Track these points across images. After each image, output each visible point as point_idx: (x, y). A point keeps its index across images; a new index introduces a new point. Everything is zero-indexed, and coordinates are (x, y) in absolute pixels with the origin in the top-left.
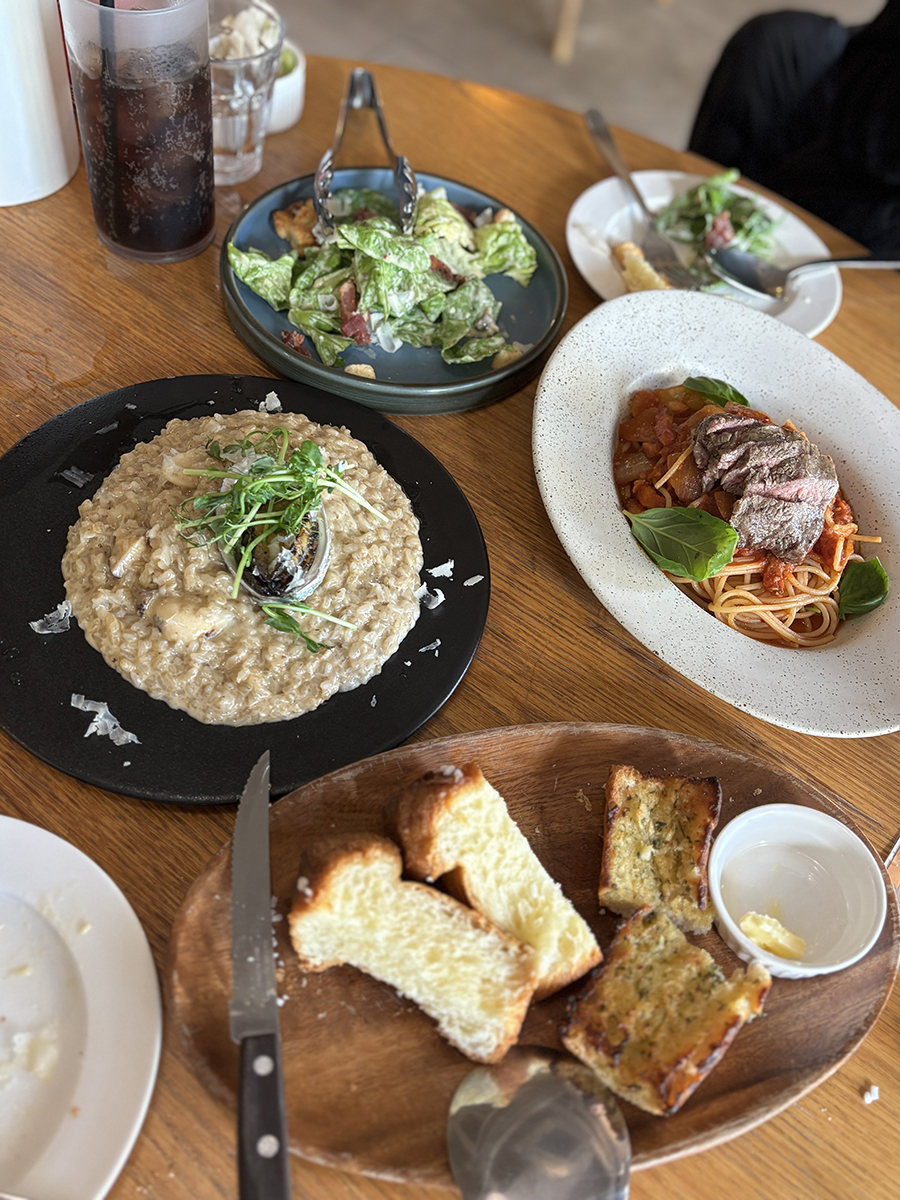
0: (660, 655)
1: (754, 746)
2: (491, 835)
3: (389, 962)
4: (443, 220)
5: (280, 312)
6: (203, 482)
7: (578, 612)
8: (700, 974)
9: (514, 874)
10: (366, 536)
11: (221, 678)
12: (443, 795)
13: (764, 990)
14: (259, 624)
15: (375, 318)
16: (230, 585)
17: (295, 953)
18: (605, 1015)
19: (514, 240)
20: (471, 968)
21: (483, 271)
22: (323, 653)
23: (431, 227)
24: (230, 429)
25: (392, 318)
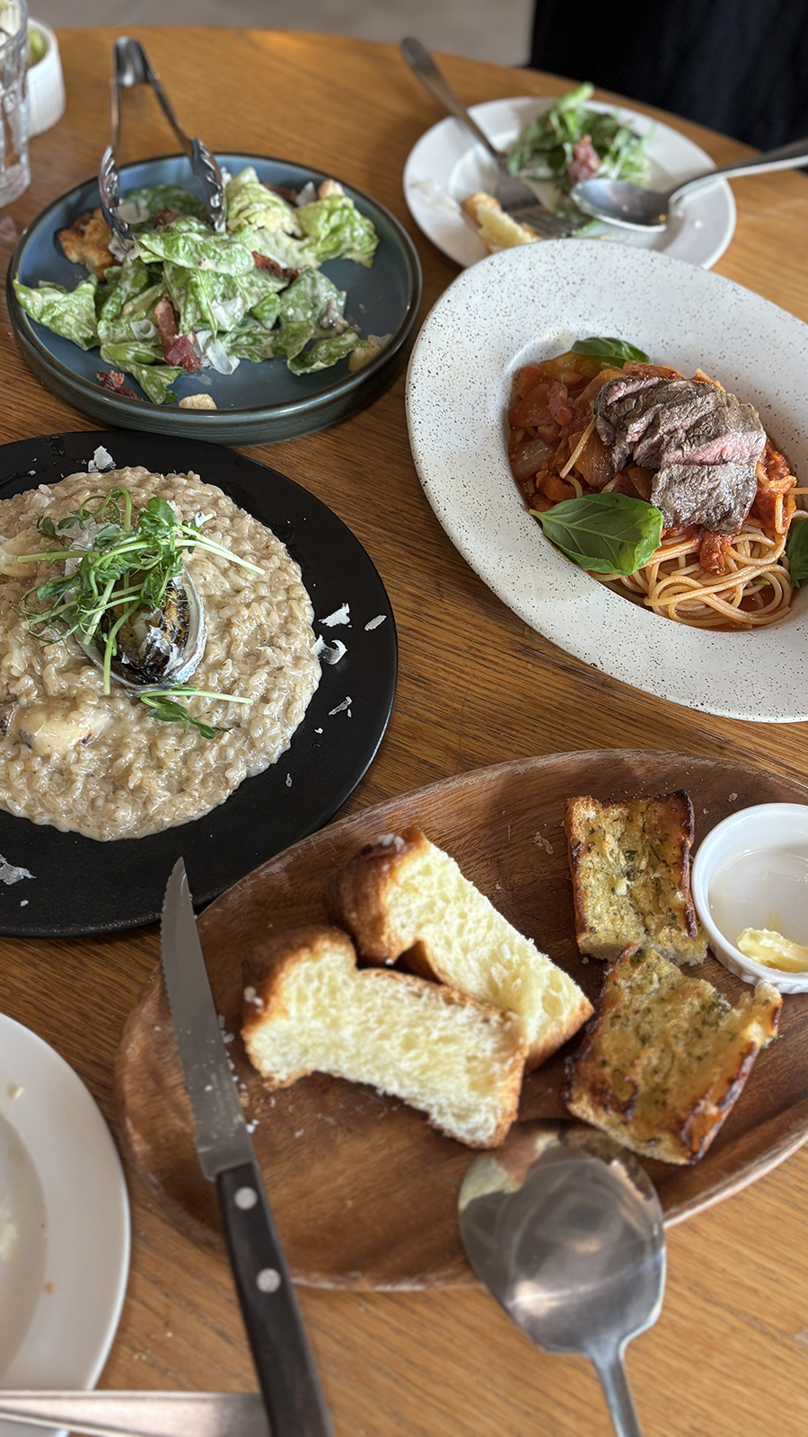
0: (600, 667)
1: (721, 748)
2: (448, 901)
3: (362, 1060)
4: (258, 207)
5: (90, 351)
6: (43, 568)
7: (500, 637)
8: (703, 1007)
9: (480, 938)
10: (242, 594)
11: (111, 788)
12: (386, 867)
13: (776, 1010)
14: (140, 719)
15: (202, 337)
16: (99, 680)
17: (256, 1072)
18: (608, 1070)
19: (348, 218)
20: (452, 1048)
21: (317, 258)
22: (221, 737)
23: (247, 218)
24: (60, 500)
25: (222, 333)
